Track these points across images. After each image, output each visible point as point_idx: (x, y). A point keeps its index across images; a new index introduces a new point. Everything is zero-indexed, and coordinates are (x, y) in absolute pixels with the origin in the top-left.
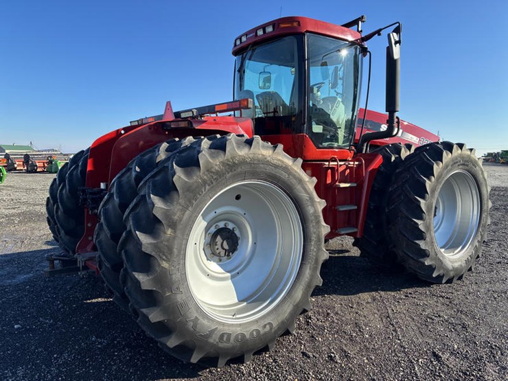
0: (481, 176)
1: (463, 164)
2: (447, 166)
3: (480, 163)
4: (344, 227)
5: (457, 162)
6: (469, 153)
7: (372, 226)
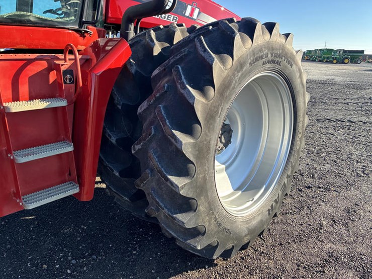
0: (299, 80)
1: (273, 62)
2: (241, 65)
3: (299, 57)
4: (64, 182)
5: (261, 58)
6: (283, 40)
7: (117, 174)
